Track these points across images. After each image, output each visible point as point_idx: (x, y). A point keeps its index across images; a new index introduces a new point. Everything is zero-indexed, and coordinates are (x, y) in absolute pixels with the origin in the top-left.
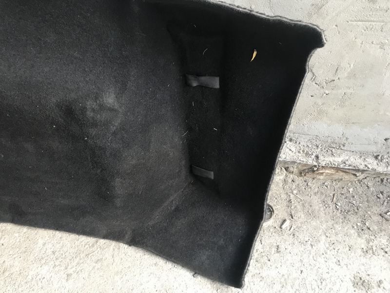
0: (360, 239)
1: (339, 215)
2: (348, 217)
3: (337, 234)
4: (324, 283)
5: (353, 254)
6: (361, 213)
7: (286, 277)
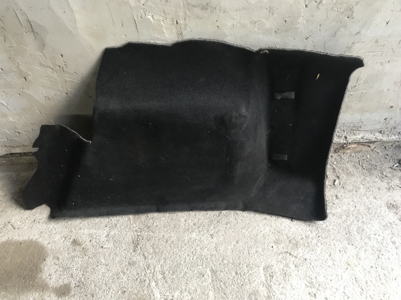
0: (383, 183)
1: (366, 172)
2: (372, 172)
3: (368, 183)
4: (370, 210)
5: (381, 192)
6: (379, 169)
7: (347, 211)
